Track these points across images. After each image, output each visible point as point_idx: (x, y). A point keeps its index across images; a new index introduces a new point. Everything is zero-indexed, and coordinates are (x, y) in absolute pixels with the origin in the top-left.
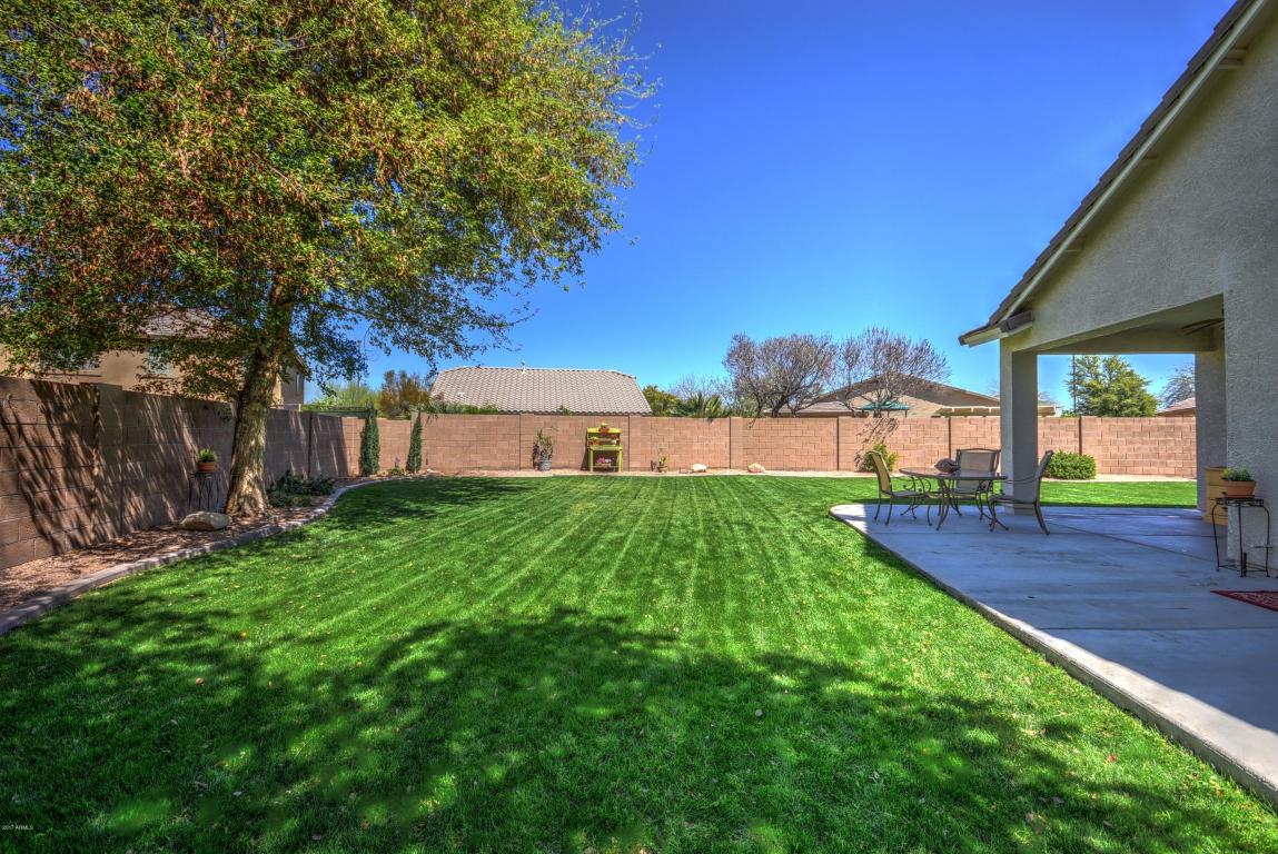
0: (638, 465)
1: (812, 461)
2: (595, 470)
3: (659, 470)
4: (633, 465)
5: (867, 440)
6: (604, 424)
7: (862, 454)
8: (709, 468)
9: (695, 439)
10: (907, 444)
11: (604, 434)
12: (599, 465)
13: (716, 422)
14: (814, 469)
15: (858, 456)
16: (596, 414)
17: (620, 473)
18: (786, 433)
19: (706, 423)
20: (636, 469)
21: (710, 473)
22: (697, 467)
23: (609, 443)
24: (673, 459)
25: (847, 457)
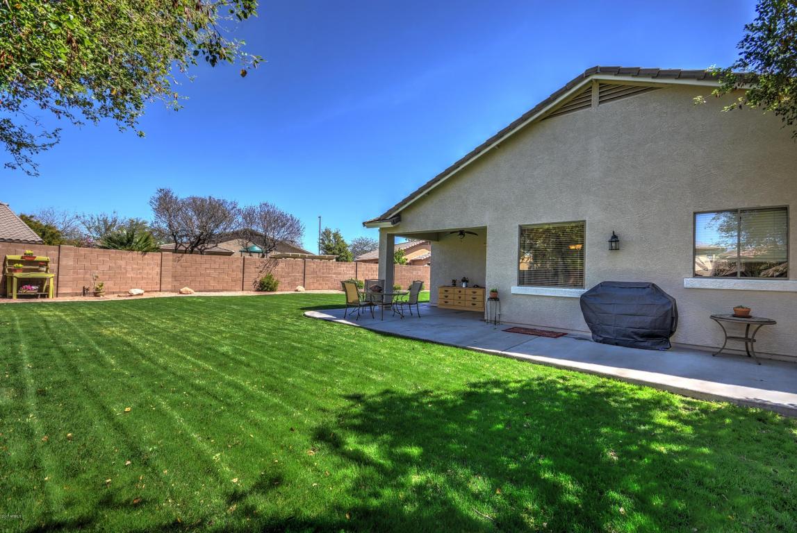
0: (69, 291)
1: (225, 285)
2: (19, 297)
3: (96, 295)
4: (62, 290)
5: (261, 272)
6: (28, 252)
7: (258, 280)
8: (146, 292)
9: (129, 268)
10: (284, 274)
11: (29, 261)
12: (23, 291)
13: (149, 256)
14: (227, 290)
15: (256, 282)
16: (19, 241)
17: (51, 299)
18: (208, 266)
19: (140, 256)
20: (65, 295)
21: (146, 296)
22: (135, 291)
23: (37, 271)
24: (108, 284)
25: (249, 282)
